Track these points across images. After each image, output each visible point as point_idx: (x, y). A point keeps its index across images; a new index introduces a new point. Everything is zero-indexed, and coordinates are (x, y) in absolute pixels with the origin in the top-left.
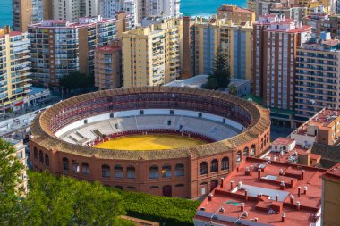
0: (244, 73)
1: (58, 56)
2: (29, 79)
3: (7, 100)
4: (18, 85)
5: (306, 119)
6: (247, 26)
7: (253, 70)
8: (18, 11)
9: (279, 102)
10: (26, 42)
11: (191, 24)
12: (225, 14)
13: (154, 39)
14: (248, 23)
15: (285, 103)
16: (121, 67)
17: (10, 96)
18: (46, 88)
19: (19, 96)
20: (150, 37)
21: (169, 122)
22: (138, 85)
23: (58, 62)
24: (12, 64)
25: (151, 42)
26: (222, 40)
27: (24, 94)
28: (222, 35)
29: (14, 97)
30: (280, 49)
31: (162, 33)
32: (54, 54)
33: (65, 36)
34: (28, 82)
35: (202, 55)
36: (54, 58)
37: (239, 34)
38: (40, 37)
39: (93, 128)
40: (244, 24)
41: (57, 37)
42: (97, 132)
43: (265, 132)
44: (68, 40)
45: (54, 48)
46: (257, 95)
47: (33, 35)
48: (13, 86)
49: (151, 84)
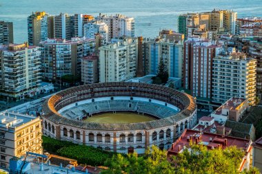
0: (178, 74)
1: (58, 62)
2: (39, 77)
3: (25, 90)
4: (33, 81)
5: (220, 105)
6: (180, 43)
7: (184, 72)
8: (31, 33)
9: (201, 93)
10: (38, 53)
11: (143, 42)
12: (165, 36)
13: (120, 51)
14: (180, 41)
15: (205, 94)
16: (98, 69)
17: (28, 87)
18: (50, 82)
19: (33, 87)
20: (117, 50)
21: (130, 106)
22: (109, 81)
23: (58, 66)
24: (29, 66)
25: (118, 53)
26: (163, 52)
27: (37, 86)
28: (163, 49)
29: (30, 88)
30: (202, 59)
31: (125, 48)
32: (55, 61)
33: (62, 49)
34: (39, 79)
35: (150, 62)
36: (55, 64)
37: (174, 48)
38: (46, 50)
39: (81, 109)
40: (177, 42)
41: (58, 50)
42: (84, 111)
43: (194, 113)
44: (65, 52)
45: (55, 57)
46: (187, 88)
47: (43, 48)
48: (30, 81)
49: (118, 81)
